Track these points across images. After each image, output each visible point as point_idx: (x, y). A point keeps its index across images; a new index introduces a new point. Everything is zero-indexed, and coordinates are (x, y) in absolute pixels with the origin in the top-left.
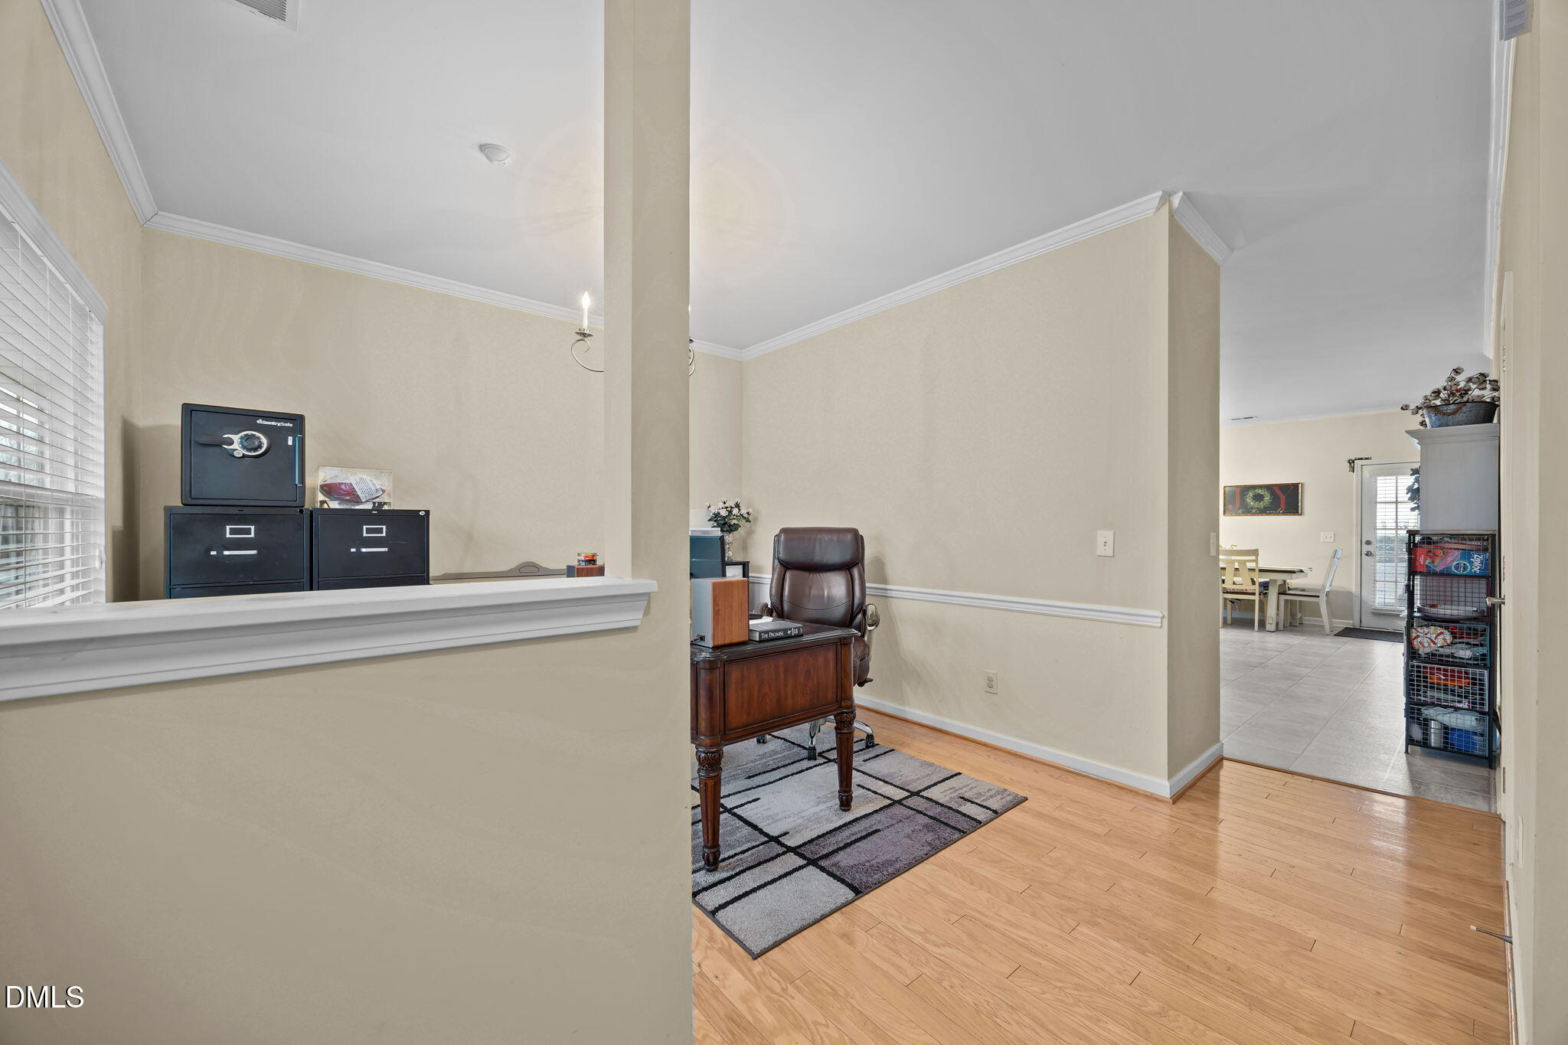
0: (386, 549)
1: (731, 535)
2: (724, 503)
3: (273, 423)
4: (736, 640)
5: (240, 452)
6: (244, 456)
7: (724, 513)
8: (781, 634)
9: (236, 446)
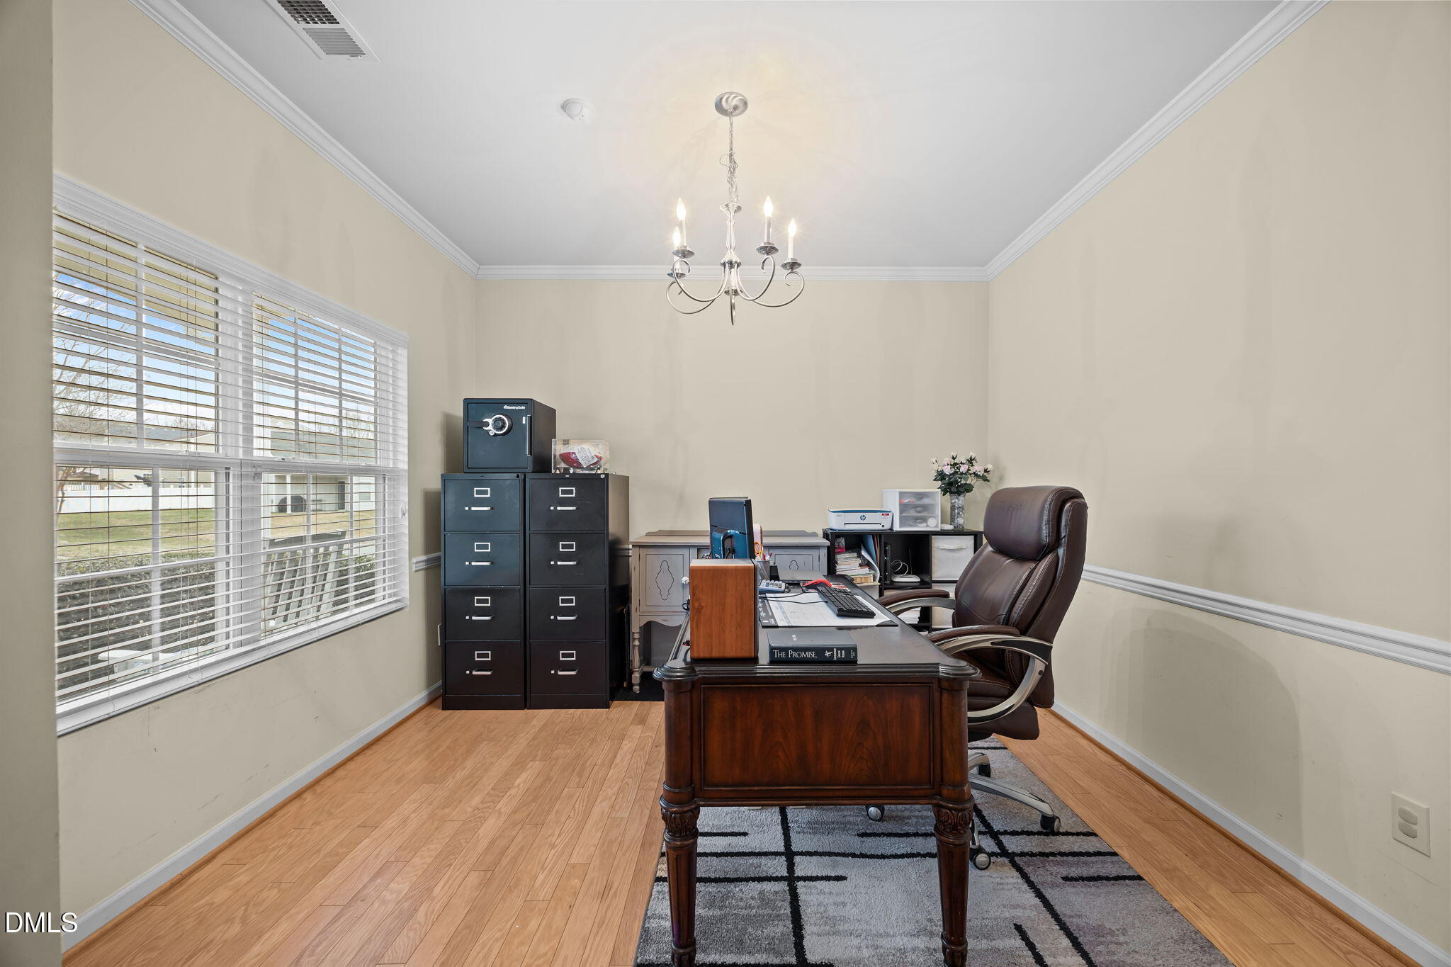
0: (575, 508)
1: (961, 498)
2: (954, 458)
3: (514, 408)
4: (730, 653)
5: (491, 429)
6: (495, 435)
7: (948, 470)
8: (812, 655)
9: (490, 427)
